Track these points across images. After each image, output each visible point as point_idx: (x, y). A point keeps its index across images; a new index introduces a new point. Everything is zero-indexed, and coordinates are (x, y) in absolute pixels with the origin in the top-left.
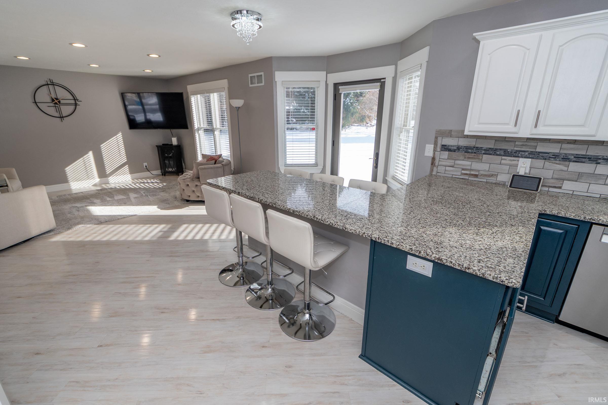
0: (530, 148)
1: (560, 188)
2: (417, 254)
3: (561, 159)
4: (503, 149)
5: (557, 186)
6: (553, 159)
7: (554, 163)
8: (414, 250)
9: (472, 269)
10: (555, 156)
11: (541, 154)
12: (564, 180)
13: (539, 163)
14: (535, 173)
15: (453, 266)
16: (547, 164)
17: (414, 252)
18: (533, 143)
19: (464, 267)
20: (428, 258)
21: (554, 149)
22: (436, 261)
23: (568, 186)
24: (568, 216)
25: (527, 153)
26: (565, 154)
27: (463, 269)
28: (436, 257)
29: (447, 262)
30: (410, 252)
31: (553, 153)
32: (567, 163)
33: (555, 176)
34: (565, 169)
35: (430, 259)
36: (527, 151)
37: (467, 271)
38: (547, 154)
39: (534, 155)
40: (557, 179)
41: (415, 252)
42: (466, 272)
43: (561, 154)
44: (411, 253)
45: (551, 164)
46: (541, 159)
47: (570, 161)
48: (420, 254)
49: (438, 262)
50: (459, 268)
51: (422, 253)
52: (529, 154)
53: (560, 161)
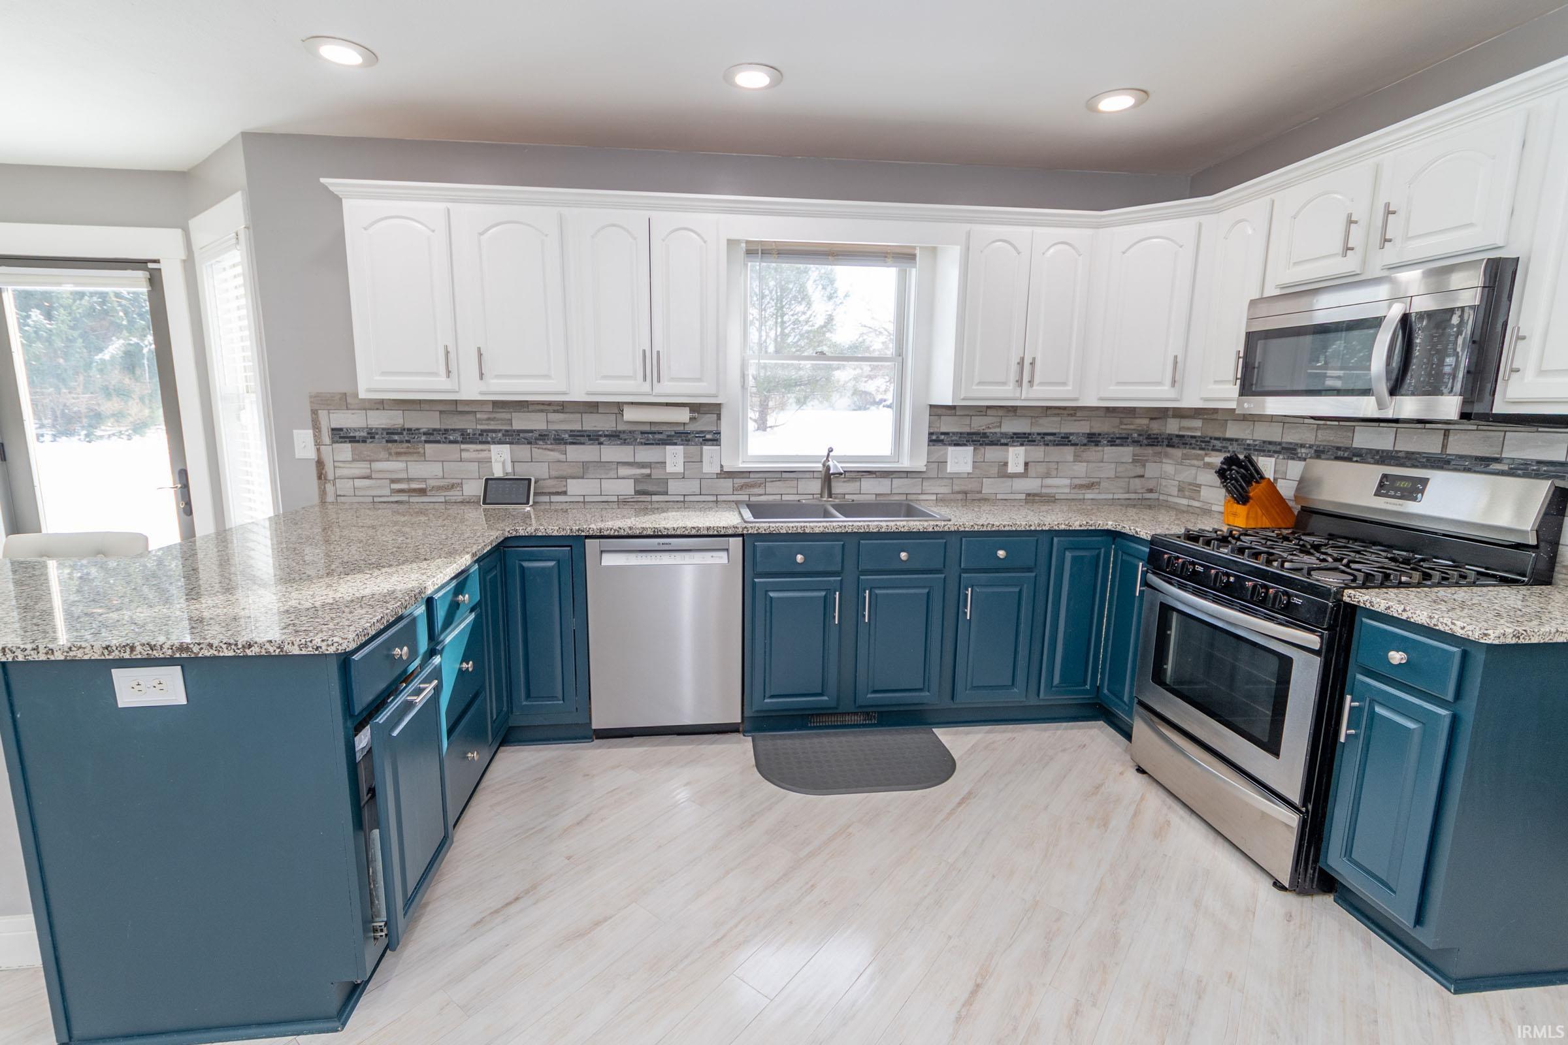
0: (502, 424)
1: (565, 493)
2: (127, 656)
3: (553, 442)
4: (458, 430)
5: (560, 490)
6: (541, 443)
7: (545, 449)
8: (114, 648)
9: (256, 645)
10: (543, 437)
11: (521, 435)
12: (566, 478)
13: (523, 451)
14: (523, 471)
15: (216, 653)
16: (537, 452)
17: (117, 652)
18: (504, 414)
19: (240, 646)
20: (157, 655)
21: (536, 422)
22: (178, 655)
23: (576, 488)
24: (550, 532)
25: (500, 435)
26: (556, 431)
27: (239, 651)
28: (173, 646)
29: (201, 649)
30: (107, 657)
31: (539, 430)
32: (562, 447)
33: (554, 473)
34: (562, 457)
35: (162, 656)
36: (500, 431)
37: (249, 652)
38: (530, 434)
39: (512, 437)
40: (557, 478)
41: (120, 651)
42: (246, 657)
43: (550, 431)
44: (111, 657)
45: (540, 451)
46: (524, 444)
47: (566, 443)
48: (135, 653)
49: (183, 656)
50: (231, 654)
51: (139, 648)
52: (503, 435)
53: (551, 444)
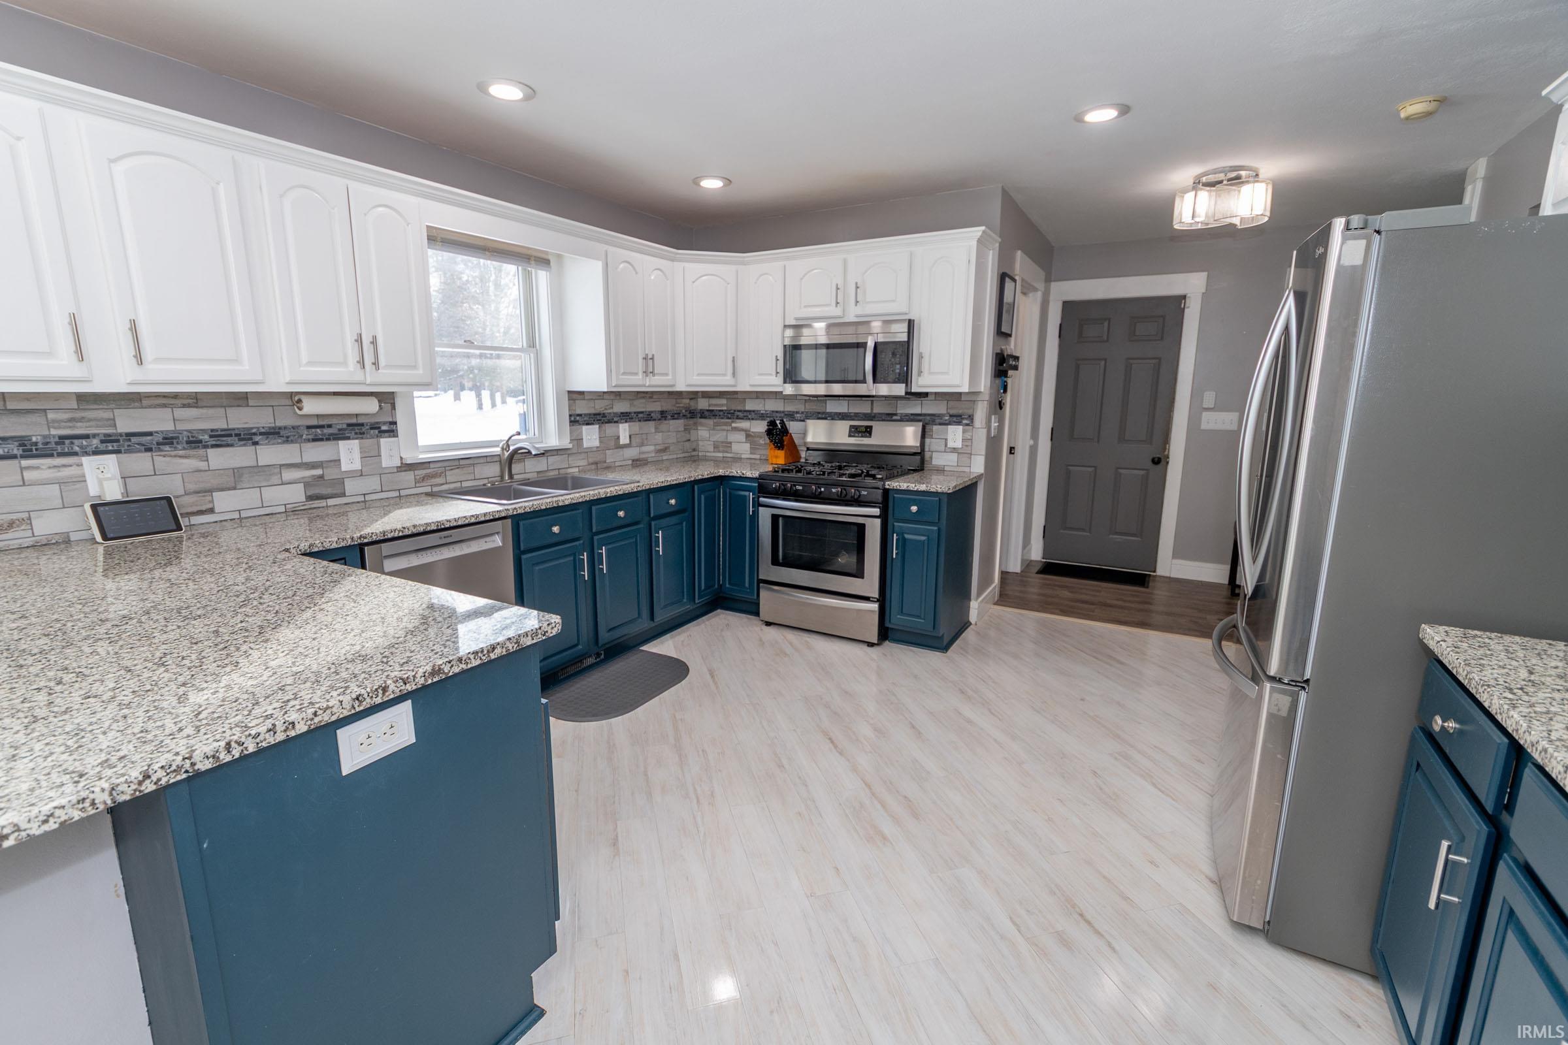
0: (97, 426)
1: (211, 511)
2: (378, 700)
3: (185, 446)
5: (204, 508)
6: (167, 448)
7: (175, 456)
8: (366, 696)
9: (498, 647)
10: (169, 440)
11: (134, 440)
12: (210, 491)
13: (141, 462)
14: (143, 489)
15: (464, 666)
16: (160, 460)
17: (368, 700)
18: (99, 412)
19: (485, 652)
20: (410, 689)
21: (159, 422)
22: (430, 681)
23: (225, 503)
25: (95, 442)
26: (189, 431)
27: (484, 658)
28: (425, 673)
29: (452, 666)
30: (358, 709)
31: (162, 432)
32: (201, 452)
33: (191, 487)
34: (202, 465)
35: (414, 687)
36: (94, 436)
38: (149, 438)
39: (113, 444)
40: (199, 492)
41: (372, 697)
42: (491, 661)
43: (180, 432)
44: (362, 708)
45: (168, 459)
46: (139, 451)
47: (206, 447)
48: (387, 694)
49: (435, 680)
50: (478, 662)
51: (392, 687)
52: (102, 442)
53: (184, 449)
